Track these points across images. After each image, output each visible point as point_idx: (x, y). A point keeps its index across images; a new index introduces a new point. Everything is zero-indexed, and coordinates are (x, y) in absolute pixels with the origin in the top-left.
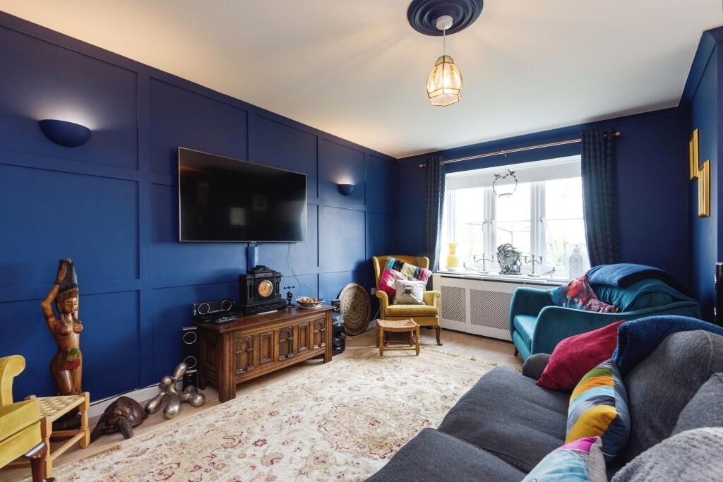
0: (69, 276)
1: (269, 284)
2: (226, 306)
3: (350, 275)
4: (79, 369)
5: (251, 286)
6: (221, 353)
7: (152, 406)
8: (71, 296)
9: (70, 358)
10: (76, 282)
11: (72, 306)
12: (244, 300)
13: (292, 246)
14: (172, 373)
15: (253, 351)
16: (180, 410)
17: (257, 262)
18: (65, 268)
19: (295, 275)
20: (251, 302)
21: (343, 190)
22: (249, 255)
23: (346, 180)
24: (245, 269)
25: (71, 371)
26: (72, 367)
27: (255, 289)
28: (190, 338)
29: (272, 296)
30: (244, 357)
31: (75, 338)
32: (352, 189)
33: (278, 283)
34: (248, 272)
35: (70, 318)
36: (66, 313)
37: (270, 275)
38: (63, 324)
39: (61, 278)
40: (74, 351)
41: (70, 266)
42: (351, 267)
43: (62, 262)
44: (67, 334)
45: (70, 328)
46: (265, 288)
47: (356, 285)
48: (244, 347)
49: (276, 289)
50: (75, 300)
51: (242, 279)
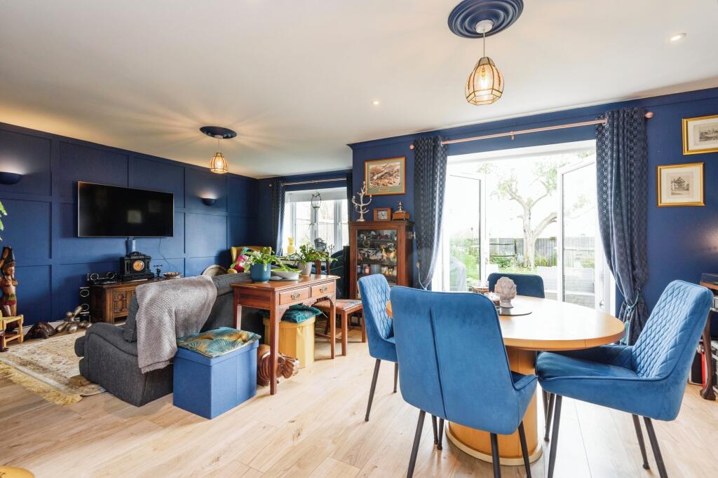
0: (10, 256)
1: (142, 263)
2: (111, 275)
3: (213, 259)
4: (15, 306)
5: (127, 264)
6: (105, 300)
7: (60, 329)
8: (11, 266)
9: (10, 299)
10: (14, 258)
11: (12, 271)
12: (123, 272)
13: (162, 239)
14: (73, 311)
15: (126, 301)
16: (77, 329)
17: (134, 249)
18: (7, 251)
19: (164, 259)
20: (127, 273)
21: (207, 202)
22: (128, 246)
23: (211, 196)
24: (125, 254)
25: (10, 306)
26: (11, 304)
27: (131, 266)
28: (85, 293)
29: (143, 271)
30: (120, 303)
31: (13, 289)
32: (213, 202)
33: (148, 263)
34: (127, 256)
35: (10, 278)
36: (8, 275)
37: (142, 257)
38: (6, 281)
39: (5, 257)
40: (12, 295)
41: (10, 250)
42: (213, 254)
43: (4, 248)
44: (8, 286)
45: (10, 283)
46: (138, 266)
47: (218, 266)
48: (120, 297)
49: (147, 266)
50: (13, 268)
51: (122, 259)
